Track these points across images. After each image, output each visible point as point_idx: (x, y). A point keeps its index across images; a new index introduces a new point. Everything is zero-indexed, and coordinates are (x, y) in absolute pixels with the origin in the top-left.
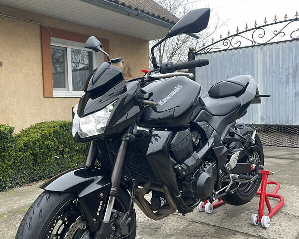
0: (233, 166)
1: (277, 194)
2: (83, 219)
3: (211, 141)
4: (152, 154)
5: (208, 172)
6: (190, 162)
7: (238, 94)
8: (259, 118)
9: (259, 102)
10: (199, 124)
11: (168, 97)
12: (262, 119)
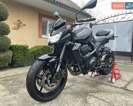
0: (103, 60)
1: (119, 73)
2: (50, 70)
3: (95, 50)
4: (74, 51)
5: (94, 60)
6: (87, 55)
7: (106, 35)
8: (114, 49)
9: (114, 39)
10: (91, 43)
11: (81, 33)
12: (115, 49)
